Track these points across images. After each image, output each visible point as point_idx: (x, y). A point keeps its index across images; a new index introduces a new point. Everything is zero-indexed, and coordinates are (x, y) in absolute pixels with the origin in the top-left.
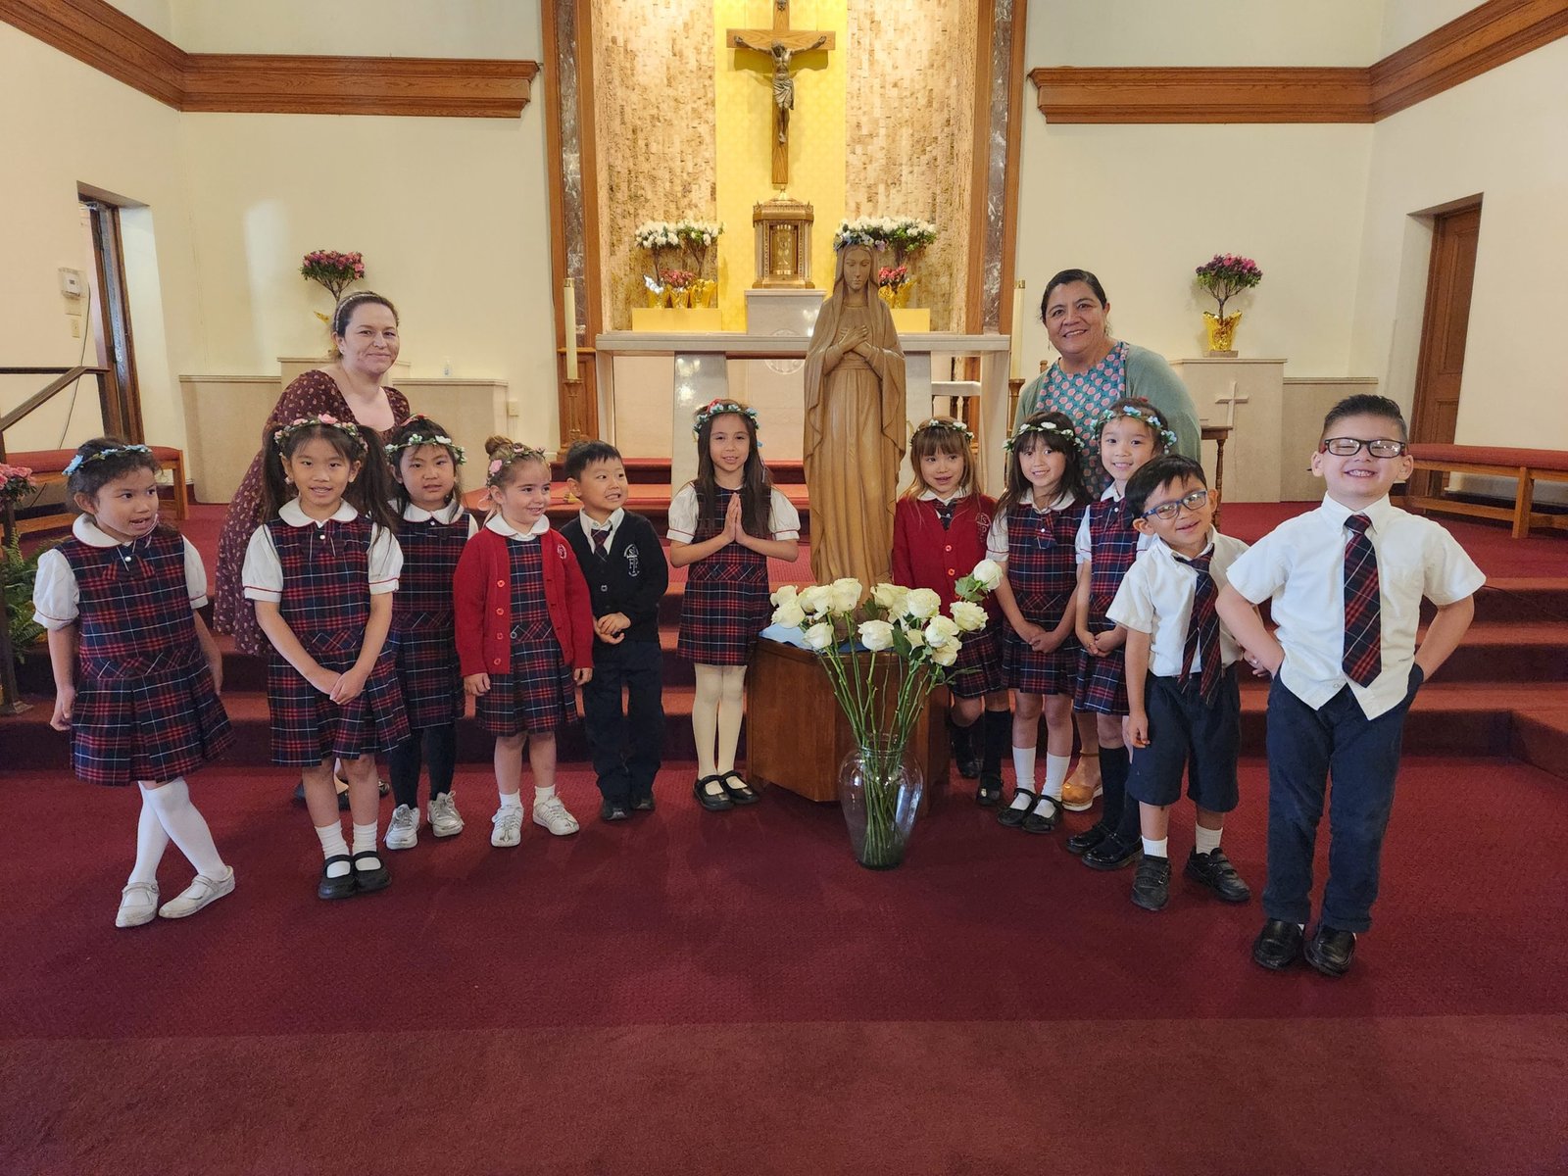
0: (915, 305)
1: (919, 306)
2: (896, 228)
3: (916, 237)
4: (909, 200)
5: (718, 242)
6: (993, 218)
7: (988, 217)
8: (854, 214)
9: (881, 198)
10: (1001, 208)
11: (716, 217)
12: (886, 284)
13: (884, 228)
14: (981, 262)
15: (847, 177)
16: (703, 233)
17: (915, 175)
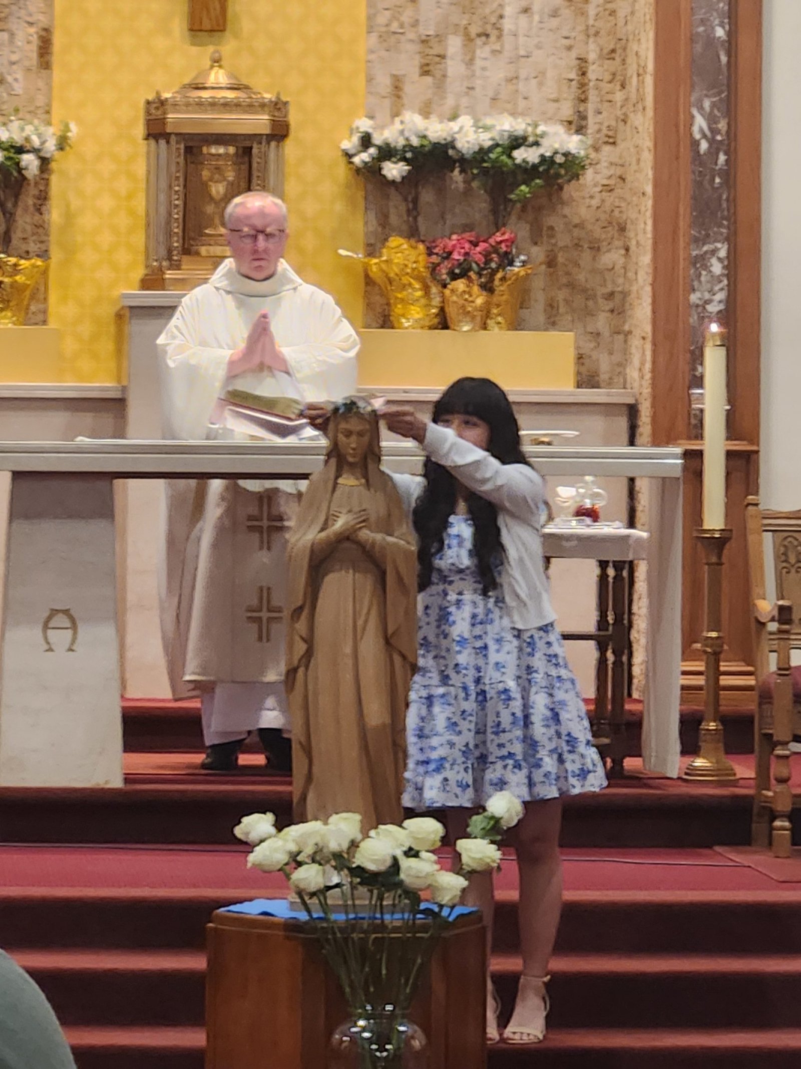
0: (541, 318)
1: (552, 323)
2: (488, 144)
3: (535, 167)
4: (523, 74)
5: (53, 165)
6: (704, 146)
7: (696, 144)
8: (387, 103)
9: (454, 67)
10: (722, 125)
11: (49, 105)
12: (464, 274)
13: (459, 145)
14: (682, 244)
15: (370, 18)
16: (20, 150)
17: (536, 18)
